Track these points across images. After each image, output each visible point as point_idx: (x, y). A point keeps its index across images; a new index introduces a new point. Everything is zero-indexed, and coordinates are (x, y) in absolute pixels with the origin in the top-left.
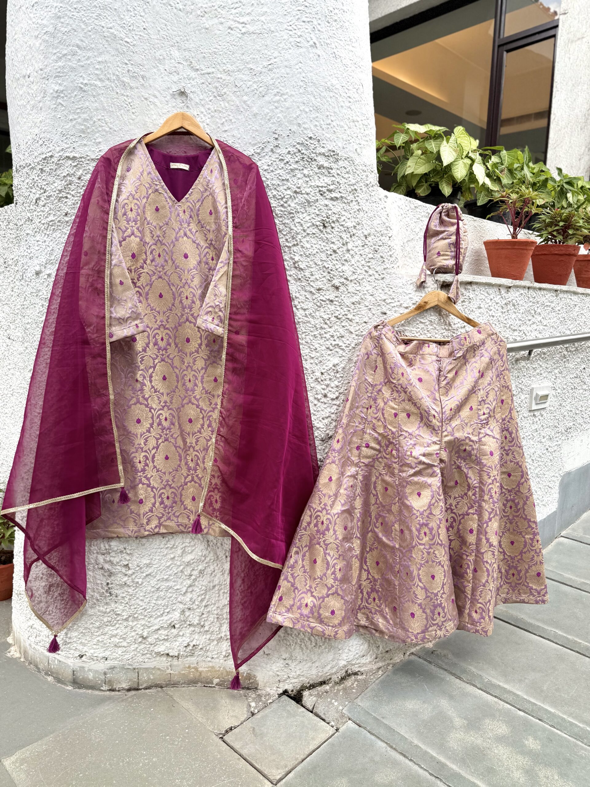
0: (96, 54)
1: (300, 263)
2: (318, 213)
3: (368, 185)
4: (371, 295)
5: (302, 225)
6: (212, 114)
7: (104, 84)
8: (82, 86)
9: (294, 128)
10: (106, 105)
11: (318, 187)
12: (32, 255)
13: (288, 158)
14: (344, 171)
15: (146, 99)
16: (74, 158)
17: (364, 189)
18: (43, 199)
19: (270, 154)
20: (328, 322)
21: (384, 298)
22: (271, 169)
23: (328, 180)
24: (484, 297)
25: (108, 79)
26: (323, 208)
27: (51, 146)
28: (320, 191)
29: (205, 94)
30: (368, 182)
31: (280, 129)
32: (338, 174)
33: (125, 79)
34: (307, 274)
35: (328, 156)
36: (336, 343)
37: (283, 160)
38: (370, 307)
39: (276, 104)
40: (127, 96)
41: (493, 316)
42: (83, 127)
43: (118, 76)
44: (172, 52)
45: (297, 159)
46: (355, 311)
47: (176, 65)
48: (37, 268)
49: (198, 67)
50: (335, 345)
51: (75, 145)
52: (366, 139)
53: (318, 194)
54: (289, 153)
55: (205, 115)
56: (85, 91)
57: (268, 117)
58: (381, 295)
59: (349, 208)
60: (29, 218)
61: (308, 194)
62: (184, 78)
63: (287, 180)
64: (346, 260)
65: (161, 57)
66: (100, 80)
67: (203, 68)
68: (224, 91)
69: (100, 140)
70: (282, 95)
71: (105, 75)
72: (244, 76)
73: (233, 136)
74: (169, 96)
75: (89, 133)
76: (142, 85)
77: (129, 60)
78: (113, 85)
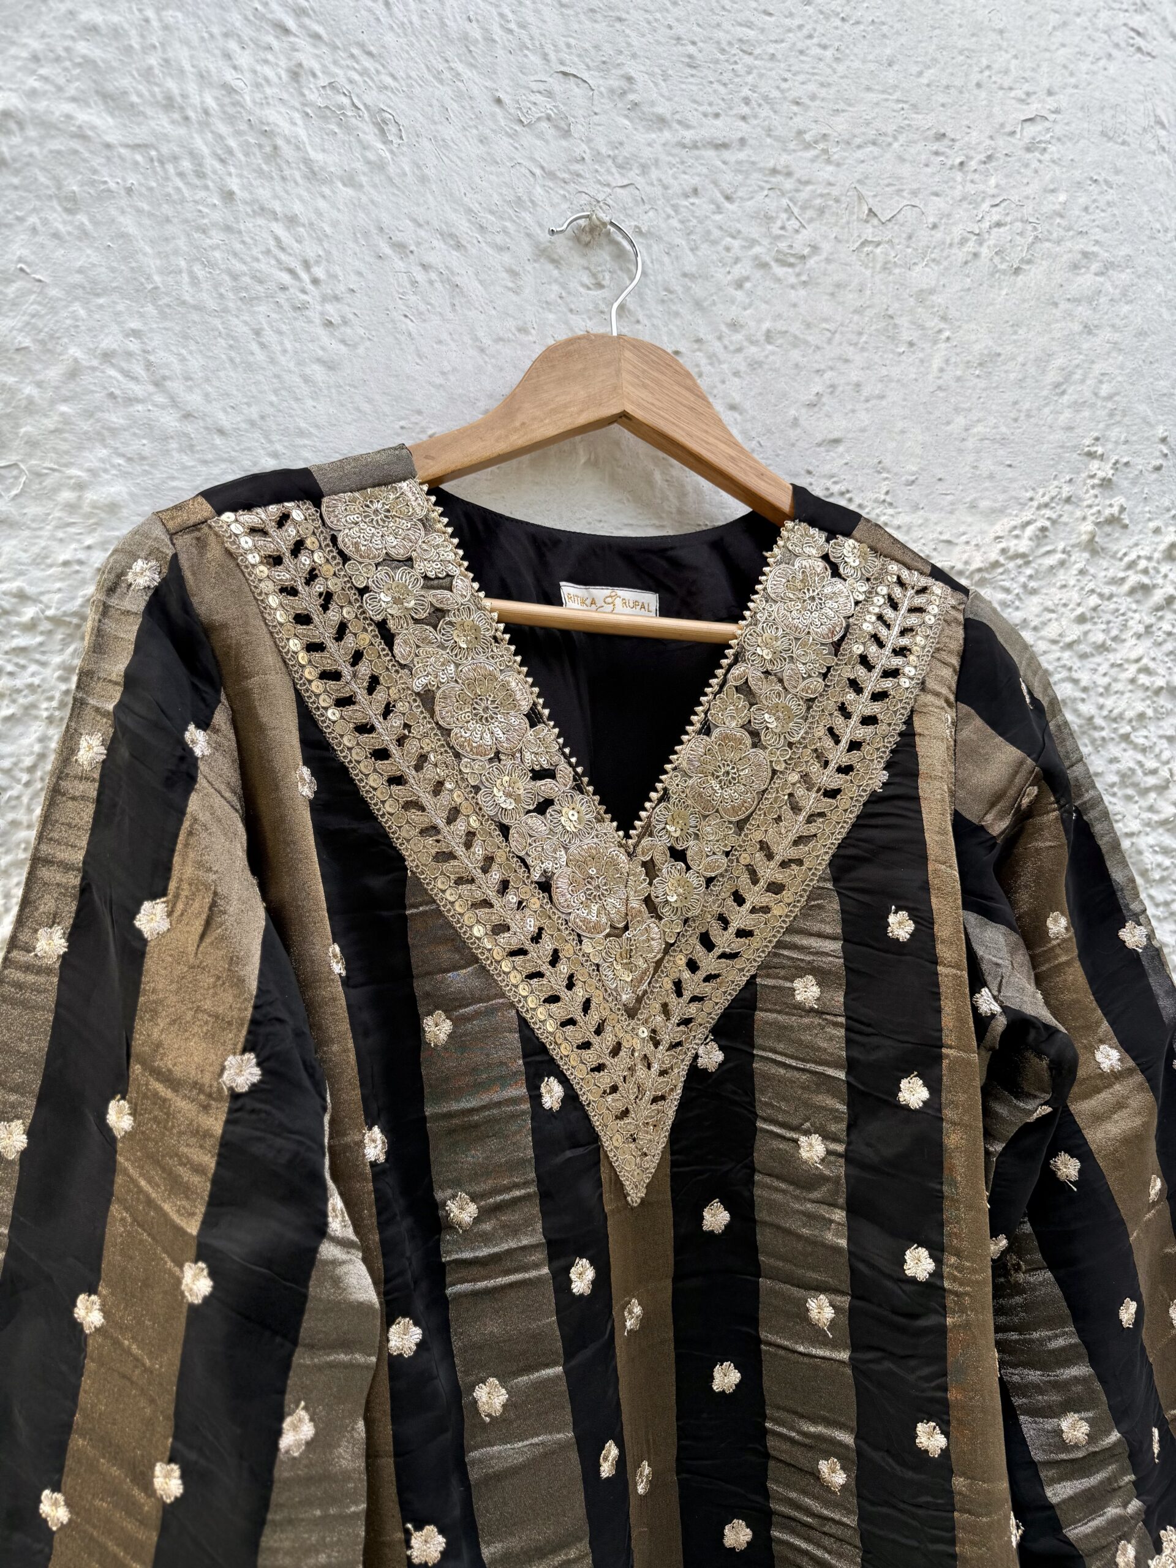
6: (752, 351)
7: (141, 134)
10: (153, 264)
15: (400, 247)
19: (1080, 559)
22: (1100, 637)
25: (169, 104)
29: (705, 249)
31: (1114, 433)
33: (275, 116)
39: (1083, 311)
40: (292, 221)
43: (229, 90)
47: (556, 84)
49: (661, 109)
55: (713, 358)
57: (1052, 377)
62: (598, 157)
65: (476, 33)
66: (113, 101)
67: (693, 118)
68: (806, 234)
69: (114, 489)
70: (1108, 267)
71: (147, 74)
72: (905, 170)
73: (880, 468)
74: (525, 248)
75: (32, 444)
76: (379, 166)
77: (300, 12)
78: (199, 143)
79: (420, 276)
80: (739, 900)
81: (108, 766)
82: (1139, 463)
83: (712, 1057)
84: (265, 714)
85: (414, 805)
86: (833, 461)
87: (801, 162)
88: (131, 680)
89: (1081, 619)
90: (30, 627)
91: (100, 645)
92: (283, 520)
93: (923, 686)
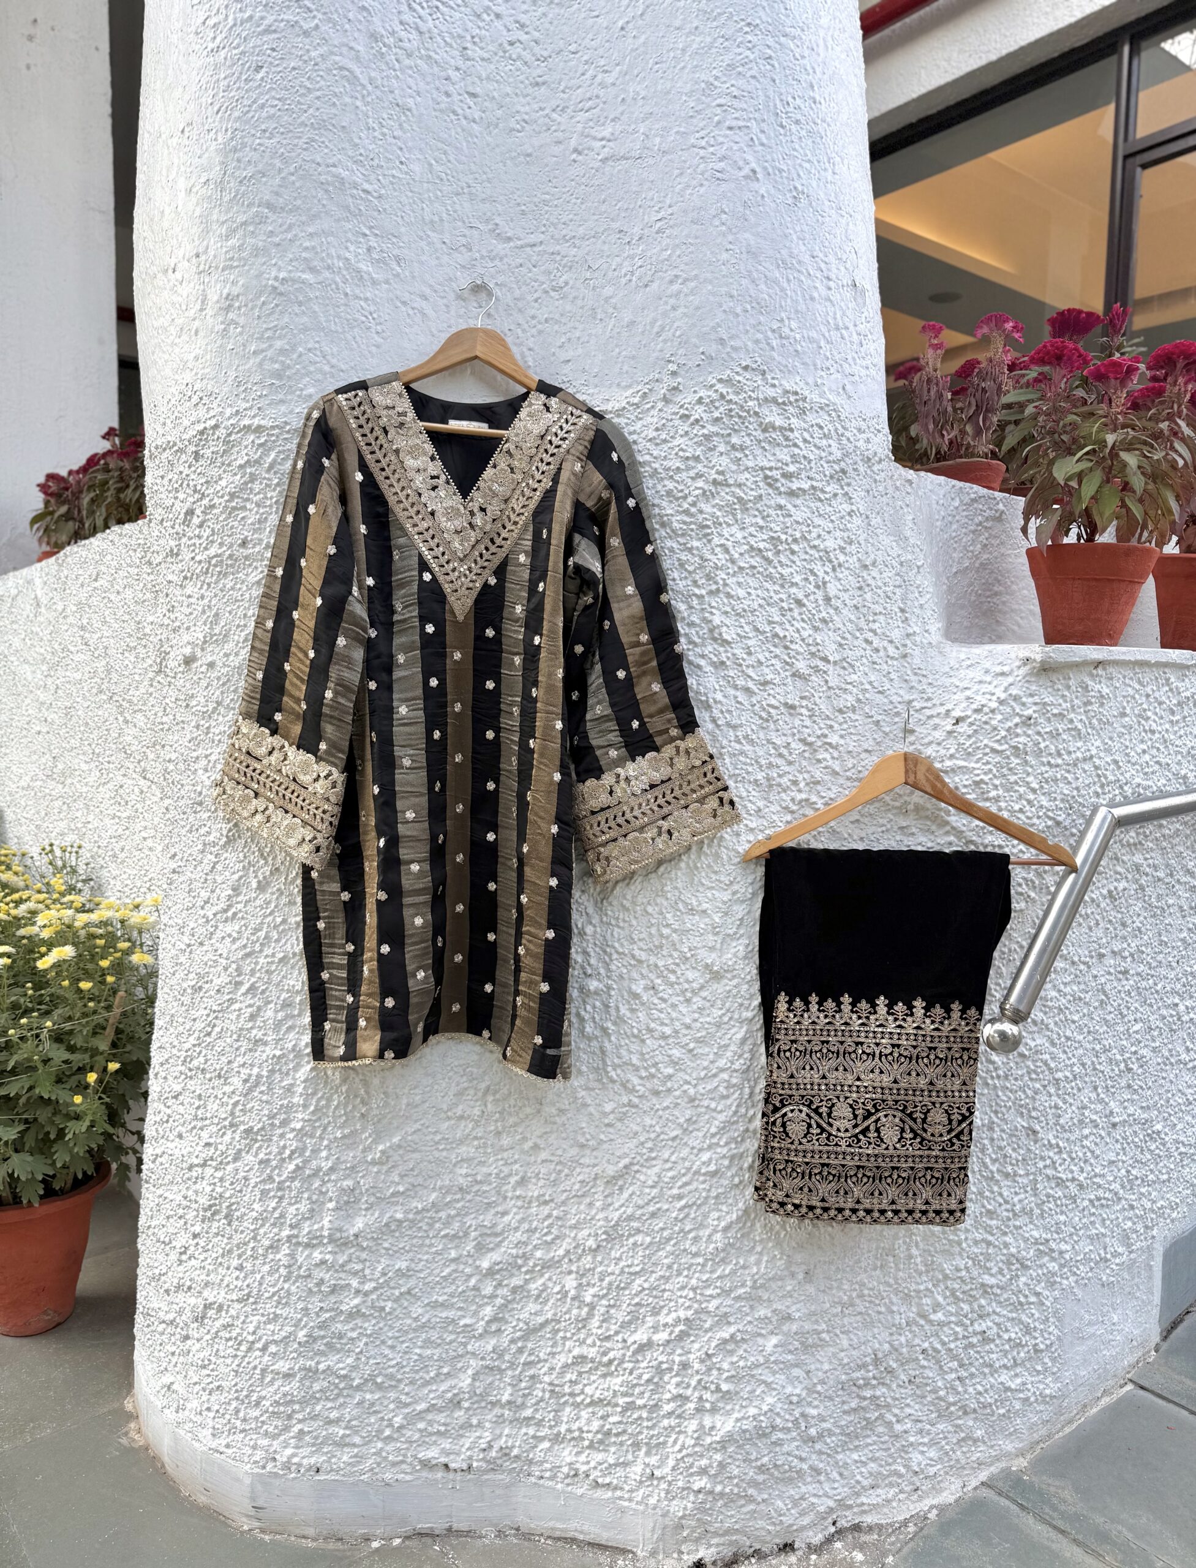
0: (304, 218)
1: (724, 629)
2: (761, 523)
3: (869, 459)
4: (880, 692)
5: (727, 551)
6: (540, 327)
7: (320, 279)
8: (276, 284)
9: (713, 349)
10: (323, 319)
11: (762, 469)
12: (177, 624)
13: (699, 412)
14: (817, 433)
15: (404, 303)
16: (259, 429)
17: (862, 469)
18: (198, 512)
19: (660, 405)
20: (785, 752)
21: (907, 697)
22: (663, 436)
23: (784, 455)
24: (1131, 691)
25: (329, 268)
26: (771, 512)
27: (215, 405)
28: (766, 477)
29: (524, 288)
30: (870, 454)
31: (679, 352)
32: (805, 441)
33: (362, 266)
34: (738, 652)
35: (784, 403)
36: (804, 796)
37: (687, 417)
38: (877, 717)
39: (672, 301)
40: (366, 299)
41: (1153, 732)
42: (277, 366)
43: (347, 259)
44: (458, 207)
45: (716, 414)
46: (845, 726)
47: (467, 232)
48: (188, 651)
49: (510, 234)
50: (801, 801)
51: (262, 403)
52: (864, 363)
53: (761, 484)
54: (700, 401)
55: (524, 331)
56: (281, 294)
57: (656, 329)
58: (901, 692)
59: (828, 509)
60: (172, 551)
61: (740, 486)
62: (482, 257)
63: (697, 459)
64: (824, 621)
65: (436, 218)
66: (312, 270)
67: (522, 235)
68: (564, 278)
69: (311, 390)
70: (686, 280)
71: (322, 259)
72: (606, 248)
73: (584, 371)
74: (452, 296)
75: (289, 377)
76: (397, 275)
77: (371, 228)
78: (338, 279)
79: (411, 312)
80: (504, 527)
81: (303, 469)
82: (690, 364)
83: (493, 581)
84: (346, 456)
85: (391, 486)
86: (567, 369)
87: (563, 248)
88: (310, 444)
89: (657, 429)
90: (288, 432)
91: (303, 436)
92: (356, 396)
93: (568, 452)
